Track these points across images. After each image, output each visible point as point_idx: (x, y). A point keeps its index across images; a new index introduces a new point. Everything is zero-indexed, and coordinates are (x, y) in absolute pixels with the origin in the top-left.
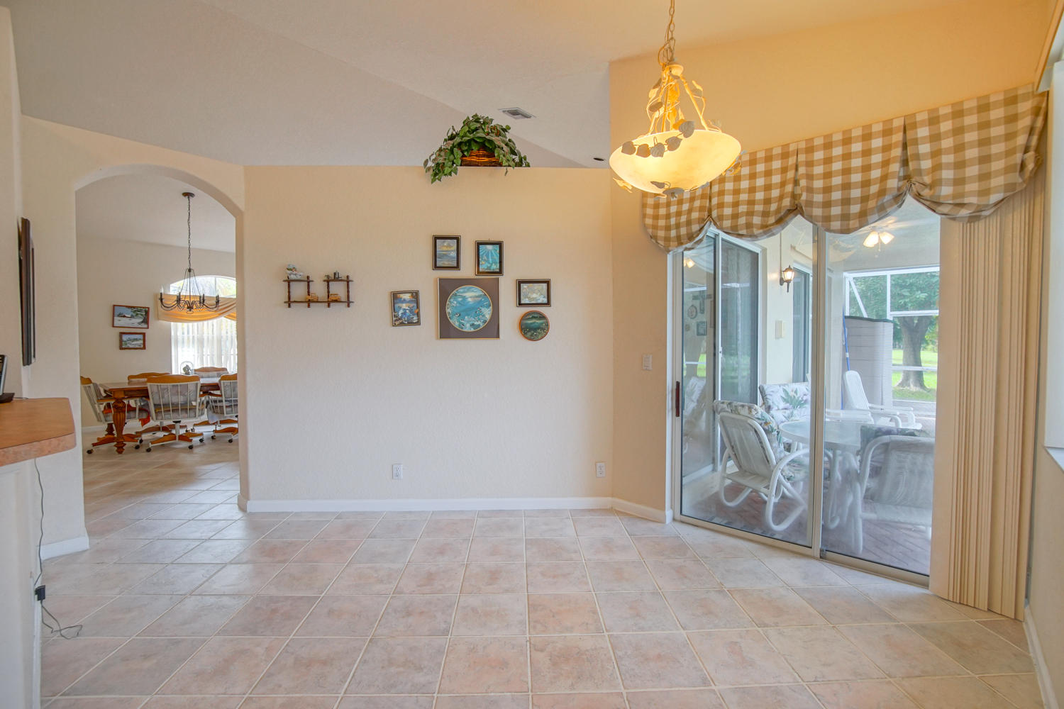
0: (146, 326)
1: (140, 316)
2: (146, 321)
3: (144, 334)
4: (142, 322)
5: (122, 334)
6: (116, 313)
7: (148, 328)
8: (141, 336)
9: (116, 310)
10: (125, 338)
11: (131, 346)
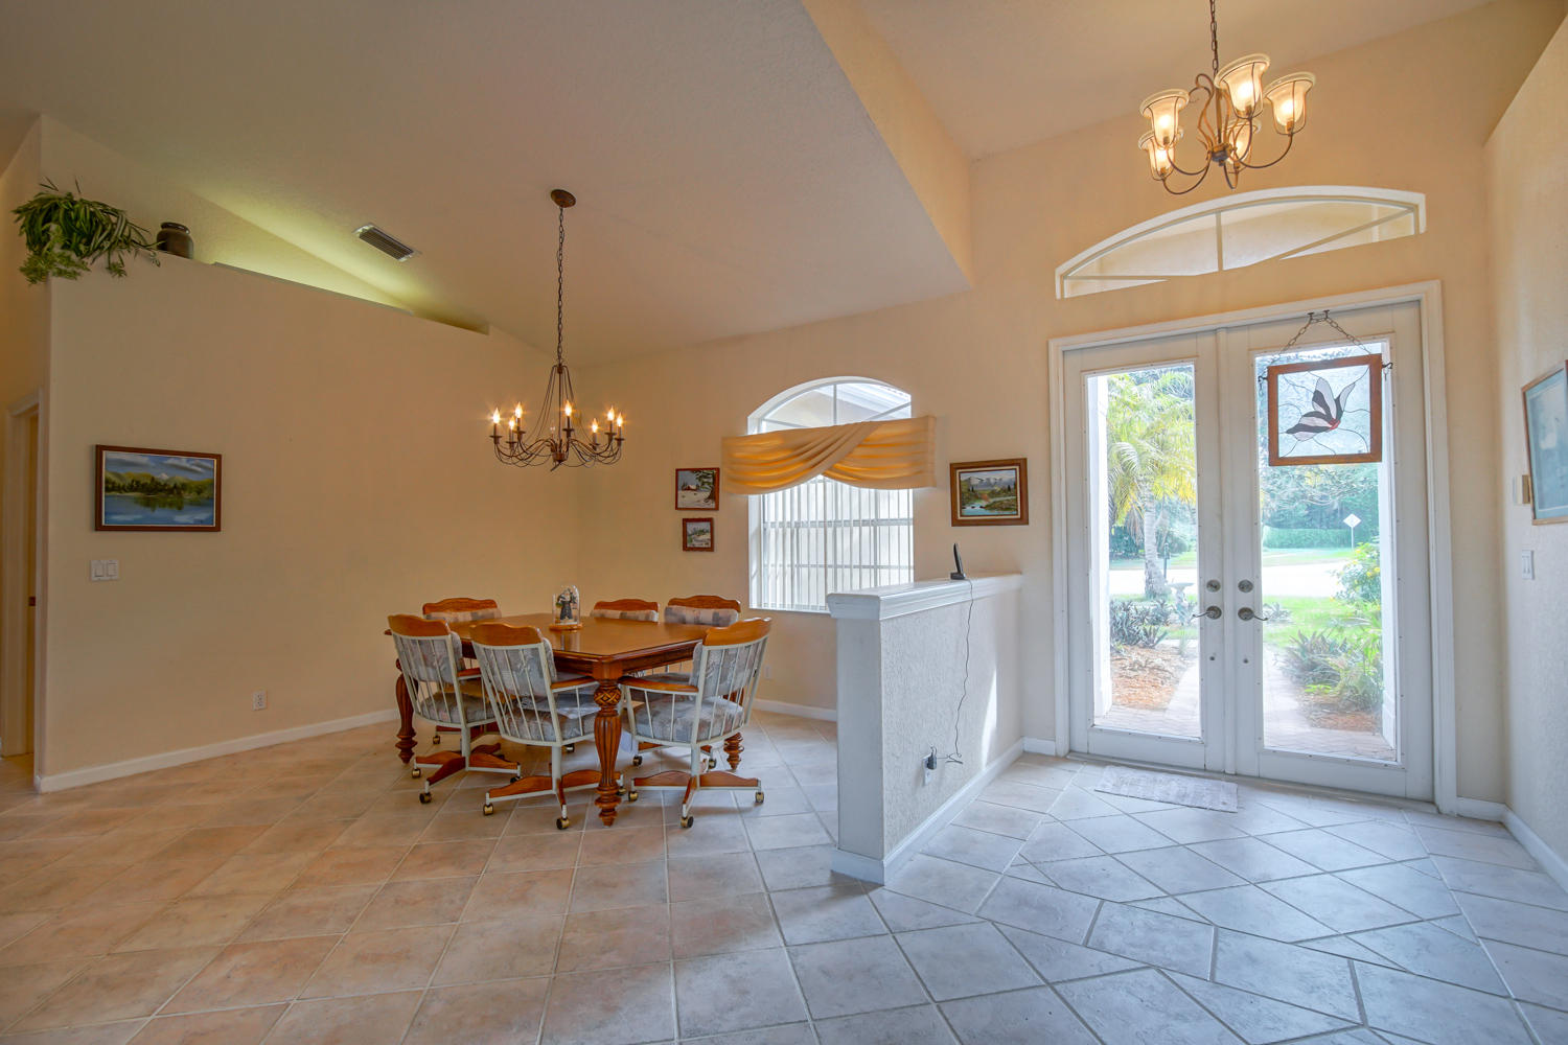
0: (713, 505)
1: (706, 486)
2: (714, 496)
3: (710, 520)
4: (709, 498)
5: (686, 521)
6: (680, 484)
7: (717, 509)
8: (705, 526)
9: (680, 477)
10: (691, 527)
11: (697, 545)
